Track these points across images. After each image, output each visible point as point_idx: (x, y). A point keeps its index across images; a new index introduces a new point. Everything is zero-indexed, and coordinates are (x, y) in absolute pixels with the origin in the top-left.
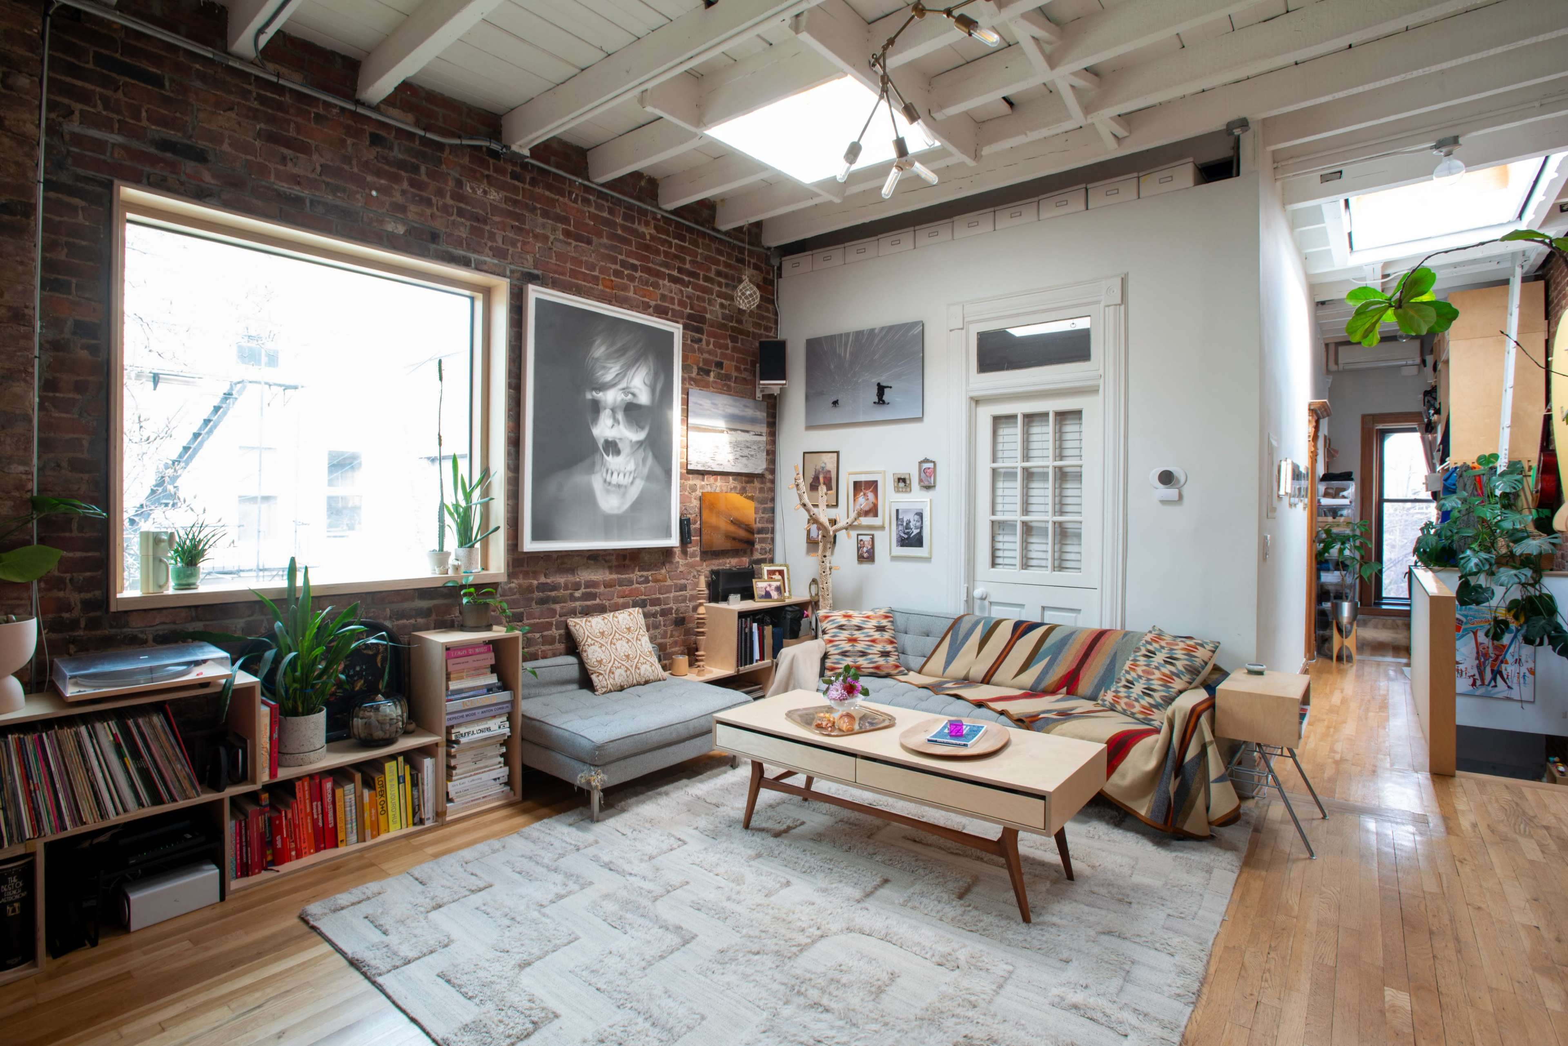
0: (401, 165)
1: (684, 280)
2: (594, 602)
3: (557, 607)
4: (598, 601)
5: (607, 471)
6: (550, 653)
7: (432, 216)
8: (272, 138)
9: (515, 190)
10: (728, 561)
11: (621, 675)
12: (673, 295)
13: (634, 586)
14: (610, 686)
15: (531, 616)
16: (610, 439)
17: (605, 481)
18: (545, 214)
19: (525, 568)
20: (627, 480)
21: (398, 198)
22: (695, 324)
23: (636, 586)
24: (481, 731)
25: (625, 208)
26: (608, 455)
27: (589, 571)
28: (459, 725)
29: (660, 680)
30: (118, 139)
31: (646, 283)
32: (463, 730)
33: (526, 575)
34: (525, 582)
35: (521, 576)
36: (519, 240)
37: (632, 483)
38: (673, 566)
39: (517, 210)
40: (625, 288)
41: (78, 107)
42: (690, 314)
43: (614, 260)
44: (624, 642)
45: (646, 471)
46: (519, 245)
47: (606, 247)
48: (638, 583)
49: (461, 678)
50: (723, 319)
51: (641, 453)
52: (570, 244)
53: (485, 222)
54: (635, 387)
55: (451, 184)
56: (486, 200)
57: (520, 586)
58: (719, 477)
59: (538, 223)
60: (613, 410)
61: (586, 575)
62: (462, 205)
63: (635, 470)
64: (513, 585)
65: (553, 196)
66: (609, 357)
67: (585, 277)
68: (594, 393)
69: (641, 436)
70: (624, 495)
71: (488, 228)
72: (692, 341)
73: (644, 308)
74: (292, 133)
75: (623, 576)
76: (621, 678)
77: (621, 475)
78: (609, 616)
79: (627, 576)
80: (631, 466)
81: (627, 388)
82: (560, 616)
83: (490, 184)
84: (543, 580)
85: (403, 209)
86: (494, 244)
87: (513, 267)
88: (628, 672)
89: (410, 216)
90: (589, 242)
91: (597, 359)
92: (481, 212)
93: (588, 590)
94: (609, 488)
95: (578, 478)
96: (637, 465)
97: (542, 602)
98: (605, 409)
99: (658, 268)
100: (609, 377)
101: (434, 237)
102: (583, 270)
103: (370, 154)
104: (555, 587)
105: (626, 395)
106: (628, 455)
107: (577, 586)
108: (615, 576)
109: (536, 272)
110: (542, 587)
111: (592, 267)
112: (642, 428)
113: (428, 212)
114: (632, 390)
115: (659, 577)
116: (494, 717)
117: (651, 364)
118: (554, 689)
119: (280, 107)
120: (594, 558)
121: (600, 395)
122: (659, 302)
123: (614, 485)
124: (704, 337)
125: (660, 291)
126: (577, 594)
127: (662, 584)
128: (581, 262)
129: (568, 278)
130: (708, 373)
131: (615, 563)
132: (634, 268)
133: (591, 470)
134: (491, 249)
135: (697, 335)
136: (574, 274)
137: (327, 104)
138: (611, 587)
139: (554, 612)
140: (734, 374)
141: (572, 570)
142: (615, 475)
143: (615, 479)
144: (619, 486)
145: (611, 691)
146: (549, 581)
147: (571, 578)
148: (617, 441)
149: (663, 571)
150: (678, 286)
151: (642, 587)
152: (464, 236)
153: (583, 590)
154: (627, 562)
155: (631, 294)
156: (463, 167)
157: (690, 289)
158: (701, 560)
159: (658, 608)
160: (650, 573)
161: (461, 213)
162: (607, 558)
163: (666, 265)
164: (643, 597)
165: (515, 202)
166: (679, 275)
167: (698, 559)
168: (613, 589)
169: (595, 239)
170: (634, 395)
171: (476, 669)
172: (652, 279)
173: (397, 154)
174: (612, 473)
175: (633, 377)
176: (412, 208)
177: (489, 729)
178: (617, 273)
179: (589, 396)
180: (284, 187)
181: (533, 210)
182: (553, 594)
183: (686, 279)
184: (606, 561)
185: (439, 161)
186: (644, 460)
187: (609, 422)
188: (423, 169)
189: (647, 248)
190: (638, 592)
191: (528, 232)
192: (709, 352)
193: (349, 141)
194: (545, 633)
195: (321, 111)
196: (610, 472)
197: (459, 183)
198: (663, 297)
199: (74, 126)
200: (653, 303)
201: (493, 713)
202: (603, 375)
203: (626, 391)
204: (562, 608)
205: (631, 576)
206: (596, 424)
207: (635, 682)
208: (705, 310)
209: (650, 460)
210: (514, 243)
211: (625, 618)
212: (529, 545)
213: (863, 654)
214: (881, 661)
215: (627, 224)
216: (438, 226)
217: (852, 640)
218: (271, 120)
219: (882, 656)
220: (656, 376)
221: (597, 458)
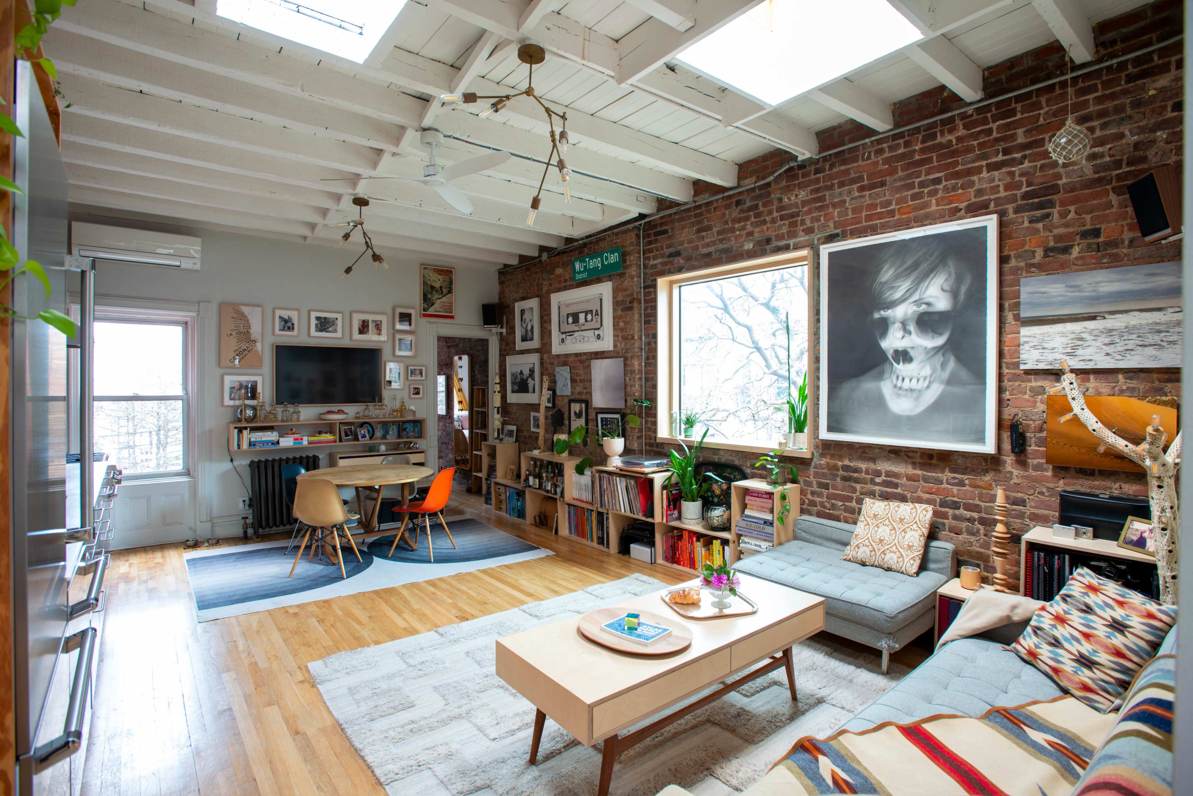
0: (750, 209)
1: (1014, 159)
2: (895, 490)
3: (858, 486)
4: (899, 490)
5: (898, 377)
6: (850, 520)
7: (768, 229)
8: (699, 231)
9: (817, 181)
10: (1117, 485)
11: (864, 552)
12: (997, 183)
13: (943, 486)
14: (850, 556)
15: (835, 487)
16: (900, 349)
17: (895, 386)
18: (842, 184)
19: (832, 452)
20: (922, 384)
21: (749, 228)
22: (1036, 200)
23: (945, 486)
24: (756, 545)
25: (925, 131)
26: (898, 363)
27: (890, 463)
28: (745, 536)
29: (902, 573)
30: (660, 260)
31: (954, 188)
32: (746, 540)
33: (833, 456)
34: (832, 462)
35: (829, 457)
36: (820, 216)
37: (928, 387)
38: (1002, 476)
39: (820, 195)
40: (927, 205)
41: (651, 255)
42: (1027, 192)
43: (911, 186)
44: (887, 529)
45: (946, 375)
46: (822, 219)
47: (901, 179)
48: (948, 483)
49: (752, 509)
50: (1095, 173)
51: (939, 358)
52: (864, 196)
53: (798, 215)
54: (930, 297)
55: (776, 203)
56: (797, 201)
57: (828, 463)
58: (1092, 377)
59: (836, 194)
60: (904, 324)
61: (884, 466)
62: (783, 213)
63: (931, 376)
64: (822, 462)
65: (848, 166)
66: (897, 277)
67: (880, 216)
68: (882, 312)
69: (940, 341)
70: (917, 399)
71: (799, 219)
72: (1030, 222)
73: (953, 215)
74: (706, 223)
75: (929, 474)
76: (864, 555)
77: (914, 381)
78: (893, 504)
79: (934, 474)
80: (927, 371)
81: (920, 299)
82: (861, 494)
83: (800, 188)
84: (847, 462)
85: (751, 234)
86: (805, 227)
87: (819, 236)
88: (873, 553)
89: (756, 235)
90: (883, 184)
91: (885, 283)
92: (794, 210)
93: (889, 479)
94: (900, 392)
95: (867, 385)
96: (934, 370)
97: (845, 479)
98: (894, 323)
99: (970, 166)
100: (898, 295)
101: (768, 241)
102: (879, 210)
103: (735, 213)
104: (857, 470)
105: (919, 306)
106: (922, 362)
107: (878, 474)
108: (919, 472)
109: (836, 231)
110: (846, 468)
111: (889, 203)
112: (941, 334)
113: (765, 228)
114: (926, 300)
115: (979, 483)
116: (765, 540)
117: (952, 270)
118: (834, 545)
119: (701, 214)
120: (895, 453)
121: (889, 313)
122: (973, 200)
123: (906, 390)
124: (1055, 212)
125: (975, 188)
126: (878, 480)
127: (984, 491)
128: (877, 205)
129: (864, 224)
130: (1066, 250)
131: (918, 460)
132: (938, 181)
133: (880, 377)
134: (803, 230)
135: (1038, 213)
136: (869, 218)
137: (717, 200)
138: (914, 481)
139: (854, 490)
140: (1127, 236)
141: (873, 460)
142: (907, 381)
143: (906, 384)
144: (912, 390)
145: (849, 560)
146: (852, 464)
147: (872, 466)
148: (909, 350)
149: (987, 478)
150: (1004, 170)
151: (955, 489)
152: (785, 231)
153: (883, 478)
154: (934, 461)
155: (934, 208)
156: (781, 189)
157: (1026, 164)
158: (1054, 476)
159: (975, 515)
160: (966, 477)
161: (782, 218)
162: (910, 454)
163: (984, 157)
164: (956, 499)
165: (817, 190)
166: (1005, 158)
167: (1049, 474)
168: (916, 483)
169: (888, 178)
170: (928, 304)
171: (762, 507)
172: (960, 182)
173: (748, 204)
174: (903, 379)
175: (927, 288)
176: (757, 230)
177: (760, 546)
178: (914, 197)
179: (876, 316)
180: (705, 251)
181: (831, 187)
182: (855, 475)
183: (1018, 156)
184: (909, 457)
185: (769, 194)
186: (943, 365)
187: (900, 334)
188: (760, 204)
189: (954, 153)
190: (948, 493)
191: (827, 206)
192: (1067, 225)
193: (727, 212)
194: (846, 504)
195: (715, 205)
196: (900, 378)
197: (780, 200)
198: (980, 192)
199: (652, 262)
200: (963, 205)
201: (763, 537)
202: (891, 295)
203: (917, 303)
204: (862, 488)
205: (940, 475)
206: (885, 338)
207: (876, 563)
208: (1058, 176)
209: (952, 364)
210: (818, 219)
211: (905, 510)
212: (824, 434)
213: (1056, 643)
214: (1068, 666)
215: (926, 145)
216: (772, 234)
217: (1060, 619)
218: (699, 222)
219: (1077, 661)
220: (959, 280)
221: (887, 367)
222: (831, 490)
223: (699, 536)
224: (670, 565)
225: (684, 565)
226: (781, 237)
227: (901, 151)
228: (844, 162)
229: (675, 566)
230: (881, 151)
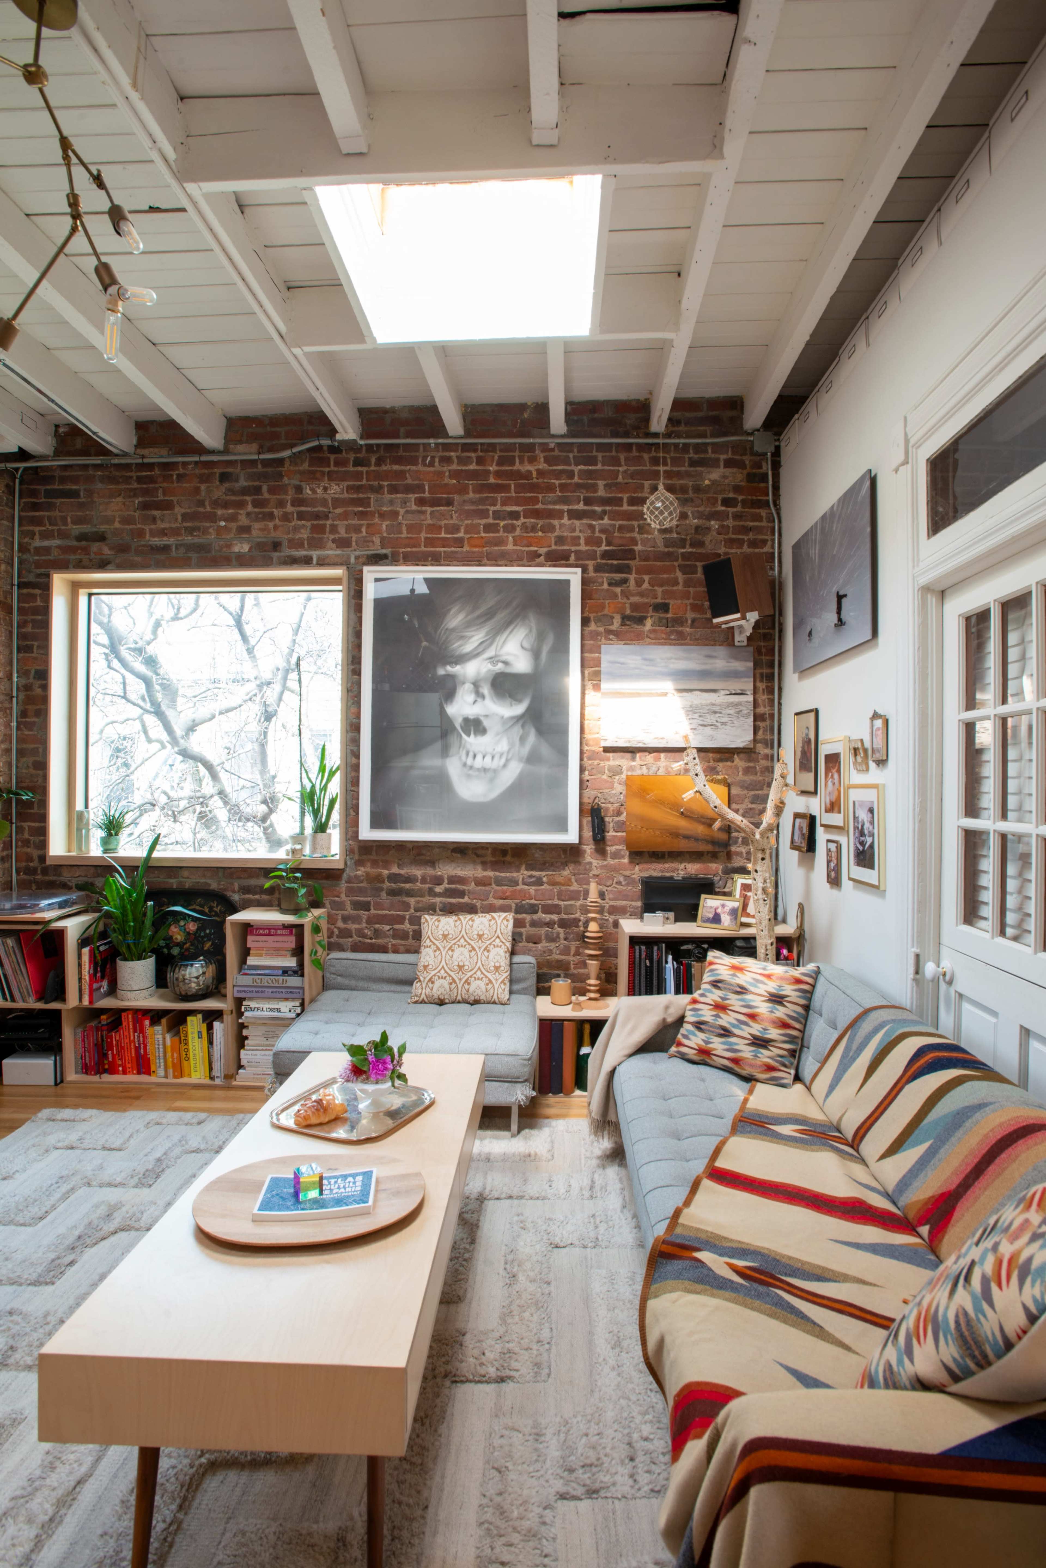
0: (245, 491)
1: (594, 512)
2: (461, 900)
3: (412, 901)
4: (466, 900)
5: (467, 754)
6: (402, 948)
7: (276, 527)
8: (145, 506)
9: (358, 476)
10: (682, 866)
11: (442, 986)
12: (577, 534)
13: (518, 888)
14: (423, 996)
15: (378, 906)
16: (471, 717)
17: (465, 765)
18: (393, 489)
19: (374, 857)
20: (498, 763)
21: (243, 520)
22: (615, 562)
23: (521, 887)
24: (271, 1010)
25: (501, 451)
26: (469, 735)
27: (454, 865)
28: (251, 999)
29: (494, 1003)
30: (57, 542)
31: (534, 529)
32: (253, 1004)
33: (375, 863)
34: (374, 871)
35: (369, 864)
36: (362, 525)
37: (505, 766)
38: (582, 868)
39: (361, 496)
40: (500, 542)
41: (37, 529)
42: (606, 551)
43: (484, 514)
44: (465, 951)
45: (526, 750)
46: (364, 530)
47: (472, 502)
48: (524, 884)
49: (260, 955)
50: (666, 546)
51: (517, 731)
52: (424, 512)
53: (326, 517)
54: (508, 654)
55: (291, 492)
56: (326, 496)
57: (367, 874)
58: (662, 755)
59: (385, 501)
60: (476, 685)
61: (447, 870)
62: (303, 509)
63: (508, 752)
64: (359, 873)
65: (403, 468)
66: (468, 625)
67: (445, 542)
68: (449, 668)
69: (519, 709)
70: (492, 780)
71: (329, 522)
72: (610, 584)
73: (532, 559)
74: (161, 497)
75: (503, 875)
76: (442, 990)
77: (488, 759)
78: (465, 918)
79: (508, 874)
80: (503, 746)
81: (496, 656)
82: (416, 910)
83: (331, 479)
84: (395, 870)
85: (246, 529)
86: (337, 536)
87: (357, 553)
88: (453, 985)
89: (254, 533)
90: (449, 503)
91: (453, 630)
92: (321, 509)
93: (453, 886)
94: (471, 772)
96: (511, 745)
97: (392, 893)
98: (464, 683)
99: (551, 507)
100: (469, 647)
101: (276, 546)
102: (443, 535)
103: (219, 491)
104: (409, 879)
105: (494, 664)
106: (498, 734)
107: (438, 881)
108: (490, 873)
109: (384, 551)
110: (393, 878)
111: (456, 529)
112: (520, 701)
113: (271, 525)
114: (504, 658)
115: (559, 879)
116: (287, 999)
117: (533, 624)
119: (151, 480)
120: (461, 851)
121: (457, 669)
122: (554, 547)
123: (478, 770)
124: (632, 577)
125: (556, 534)
126: (439, 889)
127: (563, 888)
128: (440, 527)
129: (423, 548)
130: (641, 620)
131: (490, 858)
132: (515, 515)
133: (445, 752)
134: (334, 541)
135: (618, 576)
136: (429, 542)
137: (185, 464)
138: (484, 885)
139: (407, 907)
140: (690, 615)
141: (432, 863)
142: (479, 757)
143: (479, 763)
144: (485, 770)
145: (423, 1002)
146: (402, 872)
147: (430, 871)
148: (482, 718)
149: (566, 872)
150: (585, 521)
151: (532, 890)
152: (305, 536)
153: (445, 885)
154: (508, 858)
155: (510, 547)
156: (302, 473)
157: (606, 521)
158: (631, 862)
159: (555, 917)
160: (544, 873)
161: (301, 516)
162: (480, 852)
163: (564, 500)
164: (533, 901)
165: (358, 489)
166: (586, 508)
167: (626, 860)
168: (487, 888)
169: (456, 497)
170: (506, 663)
171: (278, 949)
172: (540, 523)
173: (243, 483)
174: (475, 756)
176: (256, 526)
177: (279, 1010)
178: (488, 528)
180: (157, 541)
181: (378, 490)
182: (408, 886)
183: (598, 509)
184: (478, 856)
185: (280, 476)
186: (523, 739)
187: (471, 698)
188: (265, 488)
189: (534, 488)
190: (525, 895)
191: (372, 514)
192: (642, 594)
193: (203, 487)
194: (397, 927)
195: (181, 471)
196: (471, 754)
197: (299, 489)
198: (560, 540)
199: (37, 543)
200: (543, 551)
201: (284, 995)
202: (460, 646)
203: (493, 660)
204: (418, 902)
205: (515, 874)
206: (452, 701)
207: (459, 998)
208: (634, 541)
209: (532, 738)
210: (357, 530)
211: (482, 923)
212: (366, 833)
213: (725, 1033)
214: (747, 1052)
215: (503, 468)
216: (280, 535)
217: (720, 1007)
218: (146, 492)
219: (753, 1044)
220: (541, 637)
221: (453, 739)
222: (373, 911)
223: (156, 1016)
224: (96, 1078)
225: (125, 1072)
226: (300, 545)
227: (473, 467)
228: (398, 460)
229: (106, 1077)
230: (447, 460)
